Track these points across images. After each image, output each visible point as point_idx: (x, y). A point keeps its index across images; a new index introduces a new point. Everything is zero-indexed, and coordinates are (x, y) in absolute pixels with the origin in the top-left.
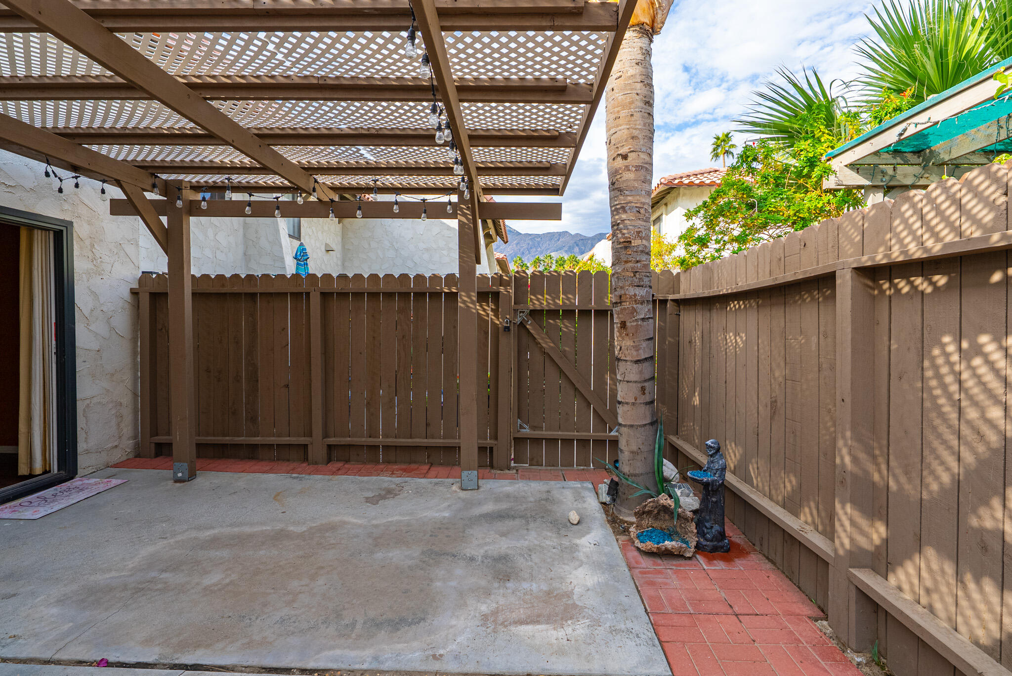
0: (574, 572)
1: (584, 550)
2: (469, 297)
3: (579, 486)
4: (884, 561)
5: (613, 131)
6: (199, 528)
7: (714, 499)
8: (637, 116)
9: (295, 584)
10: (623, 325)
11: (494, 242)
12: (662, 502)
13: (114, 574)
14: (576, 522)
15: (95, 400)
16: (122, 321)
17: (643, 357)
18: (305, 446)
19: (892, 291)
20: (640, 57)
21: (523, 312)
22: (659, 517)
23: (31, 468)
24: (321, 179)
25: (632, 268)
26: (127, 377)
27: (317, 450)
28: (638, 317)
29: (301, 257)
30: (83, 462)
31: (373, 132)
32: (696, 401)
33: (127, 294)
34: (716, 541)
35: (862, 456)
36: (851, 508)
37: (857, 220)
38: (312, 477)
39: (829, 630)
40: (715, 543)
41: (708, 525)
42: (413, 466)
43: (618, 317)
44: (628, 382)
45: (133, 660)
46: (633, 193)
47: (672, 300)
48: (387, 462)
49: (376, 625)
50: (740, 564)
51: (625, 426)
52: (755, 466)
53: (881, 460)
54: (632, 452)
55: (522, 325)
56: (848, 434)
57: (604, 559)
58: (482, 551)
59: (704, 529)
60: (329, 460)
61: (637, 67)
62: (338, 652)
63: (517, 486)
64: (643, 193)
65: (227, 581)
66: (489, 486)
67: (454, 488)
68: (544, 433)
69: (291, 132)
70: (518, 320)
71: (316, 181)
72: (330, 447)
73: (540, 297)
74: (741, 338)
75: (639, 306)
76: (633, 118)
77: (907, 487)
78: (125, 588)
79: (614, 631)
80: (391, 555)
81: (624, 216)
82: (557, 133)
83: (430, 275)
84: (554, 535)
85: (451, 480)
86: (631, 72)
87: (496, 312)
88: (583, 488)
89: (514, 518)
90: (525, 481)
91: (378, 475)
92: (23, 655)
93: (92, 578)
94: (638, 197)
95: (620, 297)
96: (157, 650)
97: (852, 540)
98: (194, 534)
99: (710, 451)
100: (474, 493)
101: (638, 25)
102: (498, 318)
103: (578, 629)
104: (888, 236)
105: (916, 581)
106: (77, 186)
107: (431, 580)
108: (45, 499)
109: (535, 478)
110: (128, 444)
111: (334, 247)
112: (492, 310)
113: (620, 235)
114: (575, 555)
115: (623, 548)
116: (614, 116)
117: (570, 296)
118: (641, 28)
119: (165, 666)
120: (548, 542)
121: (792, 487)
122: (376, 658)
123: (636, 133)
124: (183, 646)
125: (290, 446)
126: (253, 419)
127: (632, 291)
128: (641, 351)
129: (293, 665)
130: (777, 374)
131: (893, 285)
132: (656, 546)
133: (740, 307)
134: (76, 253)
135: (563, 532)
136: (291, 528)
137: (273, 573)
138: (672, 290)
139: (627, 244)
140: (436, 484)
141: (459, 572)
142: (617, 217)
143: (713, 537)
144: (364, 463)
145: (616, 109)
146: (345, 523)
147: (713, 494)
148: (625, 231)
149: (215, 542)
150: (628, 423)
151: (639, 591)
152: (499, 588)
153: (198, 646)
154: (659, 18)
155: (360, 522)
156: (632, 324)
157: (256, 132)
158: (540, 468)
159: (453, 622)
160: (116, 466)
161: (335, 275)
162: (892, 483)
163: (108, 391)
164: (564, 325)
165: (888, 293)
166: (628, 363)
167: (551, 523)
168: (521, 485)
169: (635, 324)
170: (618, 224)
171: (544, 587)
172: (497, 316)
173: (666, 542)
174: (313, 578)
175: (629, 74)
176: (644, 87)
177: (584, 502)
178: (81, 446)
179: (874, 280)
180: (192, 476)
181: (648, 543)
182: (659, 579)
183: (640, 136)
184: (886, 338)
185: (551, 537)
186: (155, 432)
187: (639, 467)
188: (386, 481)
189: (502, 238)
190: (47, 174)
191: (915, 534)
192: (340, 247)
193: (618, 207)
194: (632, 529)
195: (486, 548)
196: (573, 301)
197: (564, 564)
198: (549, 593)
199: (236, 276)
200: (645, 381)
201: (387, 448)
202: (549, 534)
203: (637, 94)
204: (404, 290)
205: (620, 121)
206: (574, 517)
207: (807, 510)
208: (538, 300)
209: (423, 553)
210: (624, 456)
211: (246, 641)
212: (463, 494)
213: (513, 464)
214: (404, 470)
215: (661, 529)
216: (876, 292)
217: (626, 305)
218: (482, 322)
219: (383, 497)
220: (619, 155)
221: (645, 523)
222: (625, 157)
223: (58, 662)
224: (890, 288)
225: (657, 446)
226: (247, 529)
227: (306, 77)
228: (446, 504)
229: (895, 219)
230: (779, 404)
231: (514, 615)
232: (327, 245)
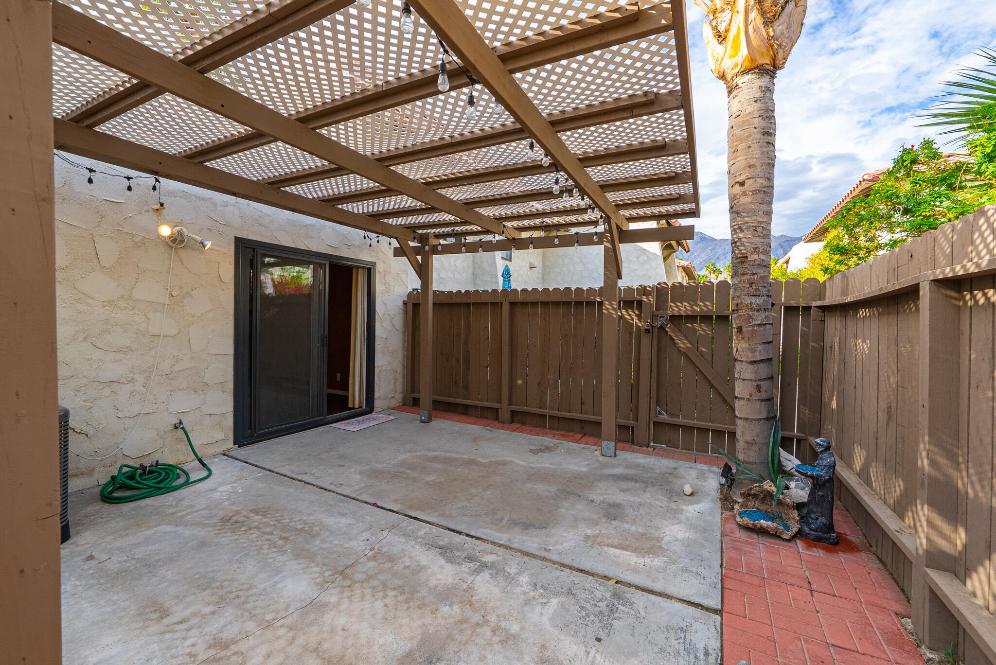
0: (671, 527)
1: (687, 514)
2: (611, 305)
3: (707, 468)
4: (964, 567)
5: (732, 162)
6: (429, 450)
7: (820, 493)
8: (755, 147)
9: (473, 491)
10: (740, 329)
11: (675, 252)
12: (766, 487)
13: (385, 465)
14: (688, 493)
15: (384, 368)
16: (398, 321)
17: (759, 358)
18: (497, 410)
19: (973, 302)
20: (759, 94)
21: (663, 317)
22: (766, 501)
23: (354, 404)
24: (508, 224)
25: (748, 280)
26: (400, 355)
27: (505, 414)
28: (754, 323)
29: (507, 275)
30: (378, 404)
31: (535, 192)
32: (834, 405)
33: (401, 304)
34: (821, 531)
35: (943, 461)
36: (928, 509)
37: (948, 232)
38: (499, 431)
39: (910, 627)
40: (820, 534)
41: (813, 516)
42: (570, 434)
43: (735, 323)
44: (743, 380)
45: (388, 507)
46: (750, 214)
47: (816, 307)
48: (552, 428)
49: (516, 523)
50: (842, 558)
51: (740, 418)
52: (875, 470)
53: (963, 466)
54: (747, 442)
55: (662, 328)
56: (926, 438)
57: (702, 524)
58: (602, 498)
59: (809, 519)
60: (512, 421)
61: (756, 104)
62: (489, 531)
63: (649, 460)
64: (761, 213)
65: (438, 481)
66: (624, 456)
67: (596, 453)
68: (680, 421)
69: (485, 199)
70: (658, 324)
71: (504, 226)
72: (512, 412)
73: (679, 304)
74: (867, 344)
75: (756, 313)
76: (750, 150)
77: (981, 494)
78: (389, 473)
79: (685, 570)
80: (536, 486)
81: (741, 235)
82: (674, 174)
83: (587, 288)
84: (666, 499)
85: (595, 448)
86: (750, 109)
87: (639, 317)
88: (710, 471)
89: (636, 481)
90: (657, 458)
91: (543, 436)
92: (344, 493)
93: (375, 465)
94: (755, 218)
95: (737, 305)
96: (399, 505)
97: (929, 540)
98: (426, 453)
99: (819, 448)
100: (612, 459)
101: (757, 67)
102: (641, 322)
103: (657, 562)
104: (970, 249)
105: (986, 588)
106: (378, 242)
107: (559, 507)
108: (359, 422)
109: (668, 457)
110: (399, 396)
111: (536, 264)
112: (637, 315)
113: (737, 252)
114: (677, 516)
115: (724, 521)
116: (733, 150)
117: (708, 303)
118: (760, 70)
119: (401, 514)
120: (657, 503)
121: (901, 491)
122: (509, 540)
123: (753, 162)
124: (411, 507)
125: (488, 408)
126: (466, 388)
127: (748, 300)
128: (757, 353)
129: (462, 531)
130: (892, 381)
131: (973, 297)
132: (752, 522)
133: (866, 314)
134: (377, 281)
135: (674, 498)
136: (479, 459)
137: (463, 482)
138: (818, 297)
139: (743, 259)
140: (584, 448)
141: (579, 507)
142: (735, 236)
143: (818, 528)
144: (536, 426)
145: (735, 144)
146: (512, 462)
147: (819, 489)
148: (742, 248)
149: (435, 459)
150: (743, 416)
151: (722, 552)
152: (605, 523)
153: (418, 509)
154: (780, 55)
155: (522, 463)
156: (748, 329)
157: (465, 201)
158: (676, 450)
159: (565, 534)
160: (393, 409)
161: (519, 290)
162: (970, 491)
163: (390, 363)
164: (701, 329)
165: (969, 304)
166: (744, 363)
167: (667, 490)
168: (653, 459)
169: (751, 329)
170: (736, 242)
171: (641, 530)
172: (640, 320)
173: (762, 521)
174: (485, 489)
175: (747, 112)
176: (762, 121)
177: (705, 481)
178: (377, 395)
179: (959, 291)
180: (430, 420)
181: (745, 519)
182: (747, 548)
183: (757, 164)
184: (967, 348)
185: (662, 500)
186: (413, 391)
187: (753, 456)
188: (548, 440)
189: (683, 248)
190: (365, 237)
191: (986, 541)
192: (541, 264)
193: (736, 227)
194: (737, 507)
195: (605, 497)
196: (710, 308)
197: (665, 520)
198: (642, 535)
199: (459, 292)
200: (761, 380)
201: (552, 417)
202: (662, 498)
203: (755, 128)
204: (567, 300)
205: (738, 154)
206: (688, 489)
207: (910, 514)
208: (677, 306)
209: (559, 490)
210: (740, 445)
211: (441, 513)
212: (602, 459)
213: (652, 444)
214: (563, 436)
215: (766, 511)
216: (961, 303)
217: (743, 312)
218: (628, 325)
219: (541, 451)
220: (736, 182)
221: (751, 504)
222: (742, 184)
223: (358, 500)
224: (971, 299)
225: (772, 439)
226: (454, 455)
227: (487, 168)
228: (586, 463)
229: (975, 233)
230: (893, 410)
231: (610, 541)
232: (530, 263)
